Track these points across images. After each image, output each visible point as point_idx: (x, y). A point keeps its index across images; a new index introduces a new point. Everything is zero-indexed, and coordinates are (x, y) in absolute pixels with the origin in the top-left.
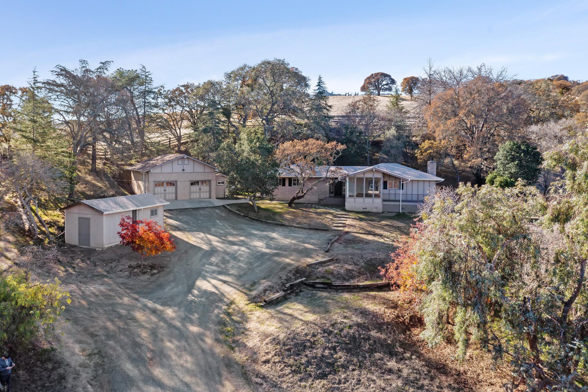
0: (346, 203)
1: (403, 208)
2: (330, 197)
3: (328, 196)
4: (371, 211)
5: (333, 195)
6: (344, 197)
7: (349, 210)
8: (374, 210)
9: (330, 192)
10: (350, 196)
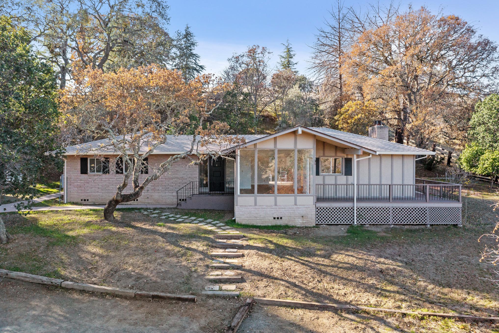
0: (236, 209)
1: (359, 216)
2: (201, 193)
3: (196, 192)
4: (291, 224)
5: (207, 190)
6: (232, 193)
7: (244, 223)
8: (299, 222)
9: (201, 185)
10: (243, 191)
